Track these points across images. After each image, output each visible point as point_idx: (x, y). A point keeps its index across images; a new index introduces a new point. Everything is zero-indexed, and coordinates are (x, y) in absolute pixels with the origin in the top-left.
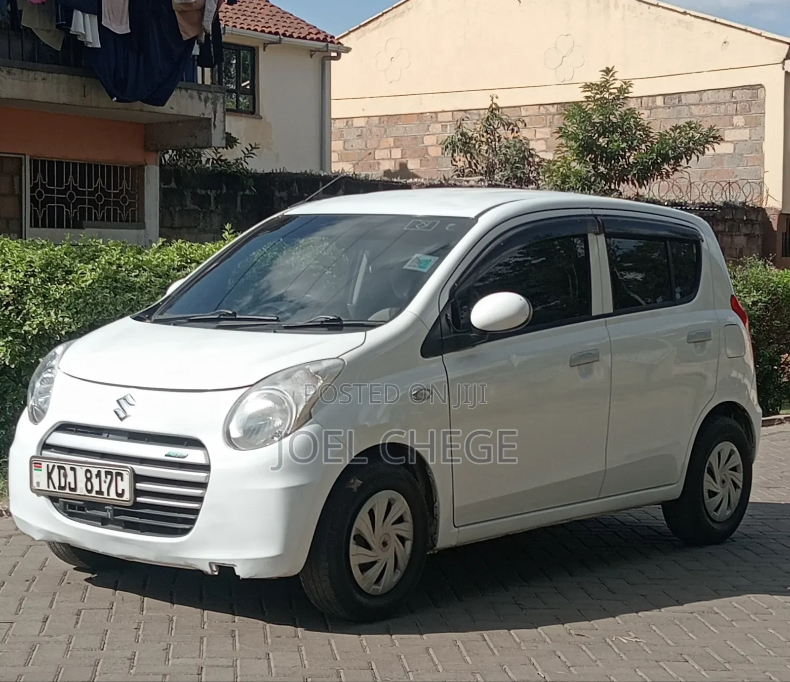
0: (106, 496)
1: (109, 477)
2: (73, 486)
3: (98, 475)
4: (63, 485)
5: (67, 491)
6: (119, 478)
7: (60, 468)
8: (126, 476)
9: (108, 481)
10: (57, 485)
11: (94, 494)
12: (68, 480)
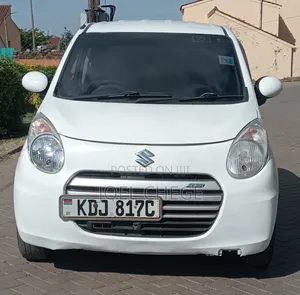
0: (136, 216)
1: (140, 204)
2: (103, 212)
3: (130, 203)
4: (93, 211)
5: (98, 215)
6: (149, 204)
7: (90, 202)
8: (157, 203)
9: (138, 207)
10: (87, 212)
11: (124, 216)
12: (98, 209)
